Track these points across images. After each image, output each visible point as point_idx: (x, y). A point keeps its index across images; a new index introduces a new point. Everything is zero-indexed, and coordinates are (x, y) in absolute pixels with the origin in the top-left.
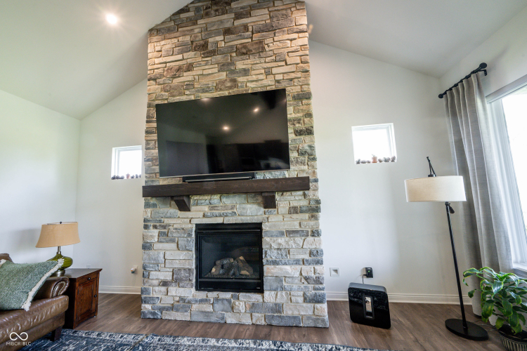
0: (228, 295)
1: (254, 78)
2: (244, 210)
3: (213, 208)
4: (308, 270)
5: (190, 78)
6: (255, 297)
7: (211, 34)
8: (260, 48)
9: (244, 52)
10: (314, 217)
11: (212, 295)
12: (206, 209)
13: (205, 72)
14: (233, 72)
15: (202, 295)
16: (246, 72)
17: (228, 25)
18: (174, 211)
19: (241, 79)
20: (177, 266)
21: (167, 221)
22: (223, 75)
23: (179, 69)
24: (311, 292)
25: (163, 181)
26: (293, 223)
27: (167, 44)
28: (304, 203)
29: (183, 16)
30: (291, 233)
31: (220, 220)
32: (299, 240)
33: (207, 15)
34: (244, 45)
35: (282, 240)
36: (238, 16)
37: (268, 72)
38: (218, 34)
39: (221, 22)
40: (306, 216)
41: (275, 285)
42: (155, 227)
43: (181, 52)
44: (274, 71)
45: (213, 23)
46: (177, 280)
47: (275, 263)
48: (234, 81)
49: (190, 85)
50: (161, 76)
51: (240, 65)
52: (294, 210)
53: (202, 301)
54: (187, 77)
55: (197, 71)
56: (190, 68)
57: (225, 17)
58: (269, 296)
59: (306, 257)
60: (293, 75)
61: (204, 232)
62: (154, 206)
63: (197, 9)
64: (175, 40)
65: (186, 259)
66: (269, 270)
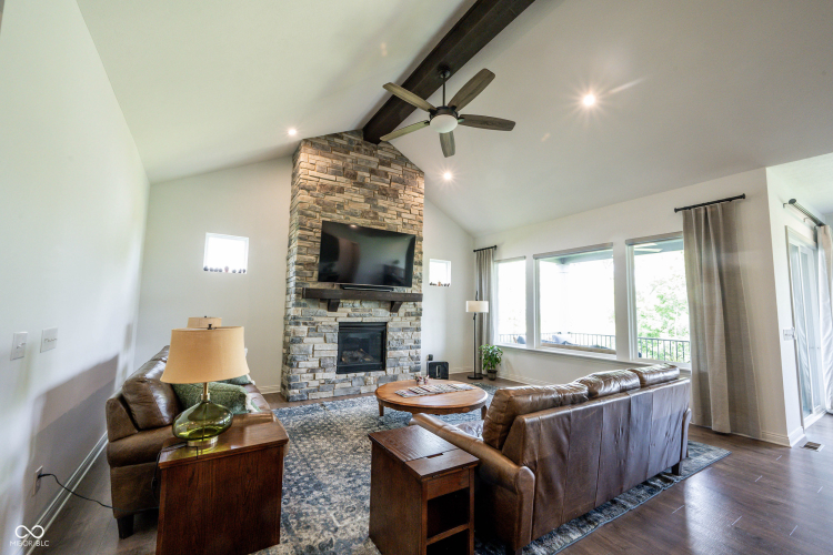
0: (363, 374)
1: (390, 216)
2: (376, 313)
3: (355, 310)
4: (413, 352)
5: (341, 200)
6: (381, 373)
7: (359, 168)
8: (395, 195)
9: (384, 193)
10: (418, 319)
11: (351, 375)
12: (349, 310)
13: (354, 199)
14: (375, 206)
15: (343, 376)
16: (384, 210)
17: (374, 167)
18: (322, 310)
19: (380, 214)
20: (323, 355)
21: (316, 319)
22: (367, 207)
23: (332, 188)
24: (414, 366)
25: (314, 285)
26: (406, 323)
27: (323, 161)
28: (413, 310)
29: (337, 140)
30: (404, 329)
31: (359, 320)
32: (410, 333)
33: (358, 150)
34: (385, 189)
35: (400, 334)
36: (382, 163)
37: (399, 215)
38: (365, 170)
39: (369, 162)
40: (414, 318)
41: (393, 364)
42: (305, 324)
43: (335, 174)
44: (403, 215)
45: (363, 160)
46: (322, 367)
47: (395, 349)
48: (376, 214)
49: (340, 206)
50: (315, 189)
51: (381, 203)
52: (408, 314)
53: (343, 381)
54: (338, 198)
55: (346, 196)
56: (341, 190)
57: (372, 159)
58: (389, 371)
59: (413, 344)
60: (414, 223)
61: (344, 327)
62: (304, 305)
63: (350, 141)
64: (329, 161)
65: (330, 350)
66: (390, 354)
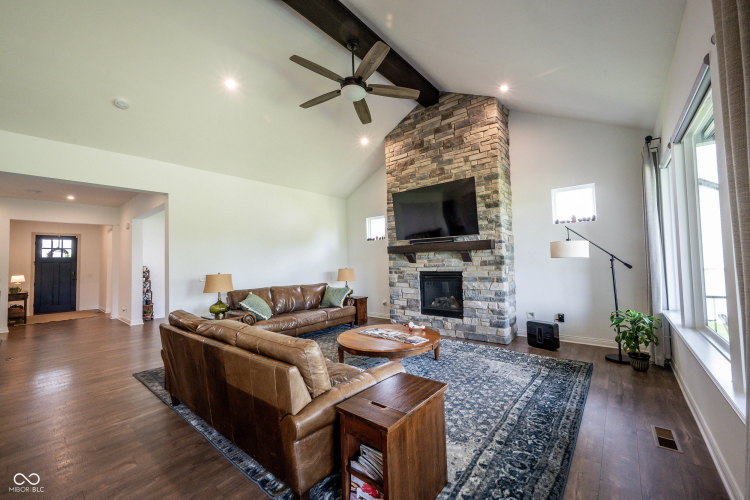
0: (441, 318)
1: (456, 165)
2: (451, 263)
3: (430, 261)
4: (494, 305)
5: (411, 170)
6: (458, 321)
7: (425, 135)
8: (460, 141)
9: (448, 146)
10: (499, 269)
11: (431, 317)
12: (426, 261)
13: (422, 165)
14: (441, 163)
15: (425, 317)
16: (450, 162)
17: (437, 126)
18: (405, 262)
19: (446, 167)
20: (409, 297)
21: (402, 269)
22: (435, 166)
23: (406, 164)
24: (495, 319)
25: (399, 244)
26: (484, 272)
27: (396, 146)
28: (491, 258)
29: (406, 123)
30: (482, 279)
31: (434, 269)
32: (488, 284)
33: (423, 120)
34: (449, 141)
35: (475, 284)
36: (445, 117)
37: (466, 160)
38: (429, 133)
39: (432, 124)
40: (493, 267)
41: (471, 314)
42: (396, 273)
43: (406, 151)
44: (471, 158)
45: (427, 126)
46: (409, 306)
47: (471, 299)
48: (442, 169)
49: (412, 175)
50: (395, 170)
51: (446, 157)
52: (484, 263)
53: (425, 320)
54: (410, 169)
55: (417, 164)
56: (412, 162)
57: (435, 119)
58: (467, 321)
59: (493, 296)
60: (484, 161)
61: (425, 277)
62: (395, 259)
63: (416, 116)
64: (402, 143)
65: (414, 293)
66: (466, 303)
